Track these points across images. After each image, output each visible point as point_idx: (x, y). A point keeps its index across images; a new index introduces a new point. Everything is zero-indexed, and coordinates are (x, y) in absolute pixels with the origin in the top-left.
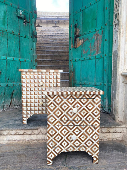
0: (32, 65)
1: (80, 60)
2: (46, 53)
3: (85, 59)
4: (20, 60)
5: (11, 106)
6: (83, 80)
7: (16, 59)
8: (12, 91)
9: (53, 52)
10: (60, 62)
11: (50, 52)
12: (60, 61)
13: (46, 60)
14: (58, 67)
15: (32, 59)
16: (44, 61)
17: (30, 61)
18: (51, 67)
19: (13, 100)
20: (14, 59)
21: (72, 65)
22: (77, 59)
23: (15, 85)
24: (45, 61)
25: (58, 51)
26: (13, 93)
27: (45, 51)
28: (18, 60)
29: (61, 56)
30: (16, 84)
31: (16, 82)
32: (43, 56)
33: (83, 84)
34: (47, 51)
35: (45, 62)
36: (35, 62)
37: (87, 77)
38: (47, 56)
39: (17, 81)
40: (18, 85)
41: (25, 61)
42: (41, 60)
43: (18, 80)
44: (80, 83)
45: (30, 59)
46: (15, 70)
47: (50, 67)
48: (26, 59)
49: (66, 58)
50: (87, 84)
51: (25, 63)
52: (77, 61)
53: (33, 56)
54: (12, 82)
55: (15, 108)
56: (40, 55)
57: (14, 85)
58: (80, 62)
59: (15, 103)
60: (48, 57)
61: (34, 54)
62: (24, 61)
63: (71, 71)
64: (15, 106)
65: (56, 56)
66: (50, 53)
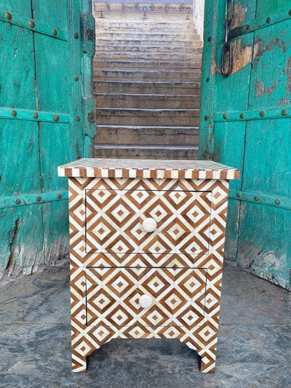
0: (80, 134)
1: (241, 116)
2: (121, 89)
3: (262, 114)
4: (37, 116)
5: (11, 269)
6: (250, 187)
7: (22, 113)
8: (14, 222)
9: (142, 87)
10: (163, 115)
11: (132, 86)
12: (160, 112)
13: (121, 111)
14: (156, 130)
15: (80, 114)
16: (116, 114)
17: (72, 119)
18: (137, 130)
19: (17, 250)
20: (15, 114)
21: (210, 132)
22: (231, 112)
23: (22, 203)
24: (120, 113)
25: (154, 84)
26: (16, 229)
27: (120, 85)
28: (31, 117)
29: (163, 99)
30: (26, 200)
31: (28, 191)
32: (113, 99)
33: (251, 199)
34: (125, 84)
35: (119, 116)
36: (87, 123)
37: (265, 178)
38: (124, 98)
39: (29, 186)
40: (34, 200)
41: (57, 120)
42: (107, 111)
43: (32, 185)
44: (238, 196)
45: (72, 112)
46: (22, 151)
47: (135, 130)
48: (58, 114)
49: (178, 104)
50: (267, 202)
51: (57, 127)
52: (231, 121)
53: (83, 102)
54: (10, 193)
55: (24, 273)
56: (106, 96)
57: (18, 202)
58: (242, 124)
59: (25, 258)
60: (127, 102)
61: (87, 96)
62: (51, 119)
63: (206, 152)
64: (25, 269)
65: (151, 99)
66: (133, 89)
